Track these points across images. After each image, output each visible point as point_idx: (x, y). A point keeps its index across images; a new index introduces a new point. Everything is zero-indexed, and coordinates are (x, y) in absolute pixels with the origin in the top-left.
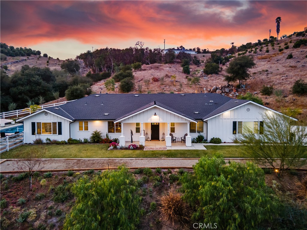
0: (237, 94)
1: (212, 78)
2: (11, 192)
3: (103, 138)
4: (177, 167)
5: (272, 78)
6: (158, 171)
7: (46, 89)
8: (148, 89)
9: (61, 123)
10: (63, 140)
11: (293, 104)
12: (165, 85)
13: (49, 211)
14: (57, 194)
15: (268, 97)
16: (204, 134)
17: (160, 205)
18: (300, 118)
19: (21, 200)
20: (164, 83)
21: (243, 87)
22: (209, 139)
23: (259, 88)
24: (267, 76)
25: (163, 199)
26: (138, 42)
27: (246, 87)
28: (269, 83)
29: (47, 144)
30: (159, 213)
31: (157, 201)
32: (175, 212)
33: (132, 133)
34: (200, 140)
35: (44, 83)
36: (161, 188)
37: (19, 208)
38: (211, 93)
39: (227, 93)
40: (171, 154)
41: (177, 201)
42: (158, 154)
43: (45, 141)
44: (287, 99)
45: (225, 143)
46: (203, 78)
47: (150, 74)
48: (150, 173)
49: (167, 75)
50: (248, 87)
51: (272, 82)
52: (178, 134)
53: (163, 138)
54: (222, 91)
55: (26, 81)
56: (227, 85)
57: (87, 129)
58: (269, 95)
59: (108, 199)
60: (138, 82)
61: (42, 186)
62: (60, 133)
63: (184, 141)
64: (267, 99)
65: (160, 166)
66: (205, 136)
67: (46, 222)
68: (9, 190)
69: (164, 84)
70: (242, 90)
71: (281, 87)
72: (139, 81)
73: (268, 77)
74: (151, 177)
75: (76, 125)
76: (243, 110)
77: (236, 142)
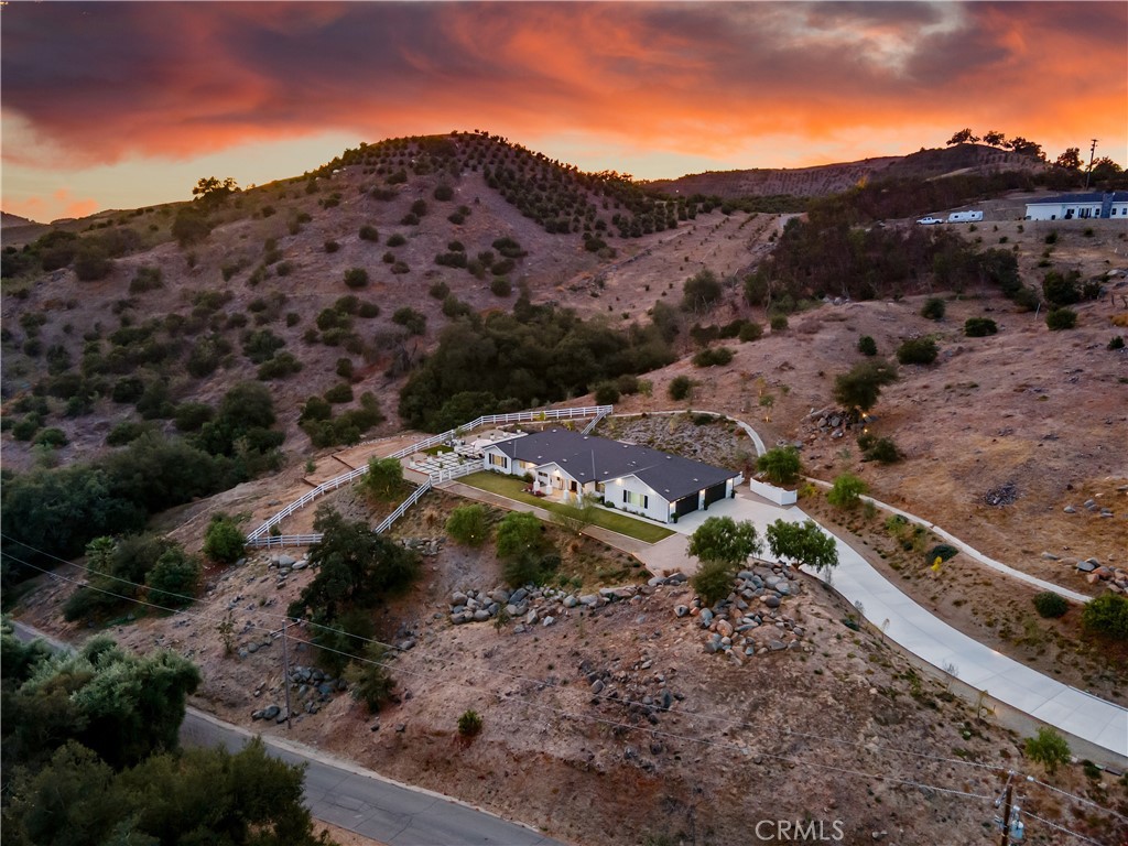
0: (841, 435)
9: (506, 458)
39: (833, 427)
43: (496, 471)
50: (875, 423)
54: (828, 423)
62: (506, 467)
75: (518, 463)
76: (632, 481)
77: (625, 510)
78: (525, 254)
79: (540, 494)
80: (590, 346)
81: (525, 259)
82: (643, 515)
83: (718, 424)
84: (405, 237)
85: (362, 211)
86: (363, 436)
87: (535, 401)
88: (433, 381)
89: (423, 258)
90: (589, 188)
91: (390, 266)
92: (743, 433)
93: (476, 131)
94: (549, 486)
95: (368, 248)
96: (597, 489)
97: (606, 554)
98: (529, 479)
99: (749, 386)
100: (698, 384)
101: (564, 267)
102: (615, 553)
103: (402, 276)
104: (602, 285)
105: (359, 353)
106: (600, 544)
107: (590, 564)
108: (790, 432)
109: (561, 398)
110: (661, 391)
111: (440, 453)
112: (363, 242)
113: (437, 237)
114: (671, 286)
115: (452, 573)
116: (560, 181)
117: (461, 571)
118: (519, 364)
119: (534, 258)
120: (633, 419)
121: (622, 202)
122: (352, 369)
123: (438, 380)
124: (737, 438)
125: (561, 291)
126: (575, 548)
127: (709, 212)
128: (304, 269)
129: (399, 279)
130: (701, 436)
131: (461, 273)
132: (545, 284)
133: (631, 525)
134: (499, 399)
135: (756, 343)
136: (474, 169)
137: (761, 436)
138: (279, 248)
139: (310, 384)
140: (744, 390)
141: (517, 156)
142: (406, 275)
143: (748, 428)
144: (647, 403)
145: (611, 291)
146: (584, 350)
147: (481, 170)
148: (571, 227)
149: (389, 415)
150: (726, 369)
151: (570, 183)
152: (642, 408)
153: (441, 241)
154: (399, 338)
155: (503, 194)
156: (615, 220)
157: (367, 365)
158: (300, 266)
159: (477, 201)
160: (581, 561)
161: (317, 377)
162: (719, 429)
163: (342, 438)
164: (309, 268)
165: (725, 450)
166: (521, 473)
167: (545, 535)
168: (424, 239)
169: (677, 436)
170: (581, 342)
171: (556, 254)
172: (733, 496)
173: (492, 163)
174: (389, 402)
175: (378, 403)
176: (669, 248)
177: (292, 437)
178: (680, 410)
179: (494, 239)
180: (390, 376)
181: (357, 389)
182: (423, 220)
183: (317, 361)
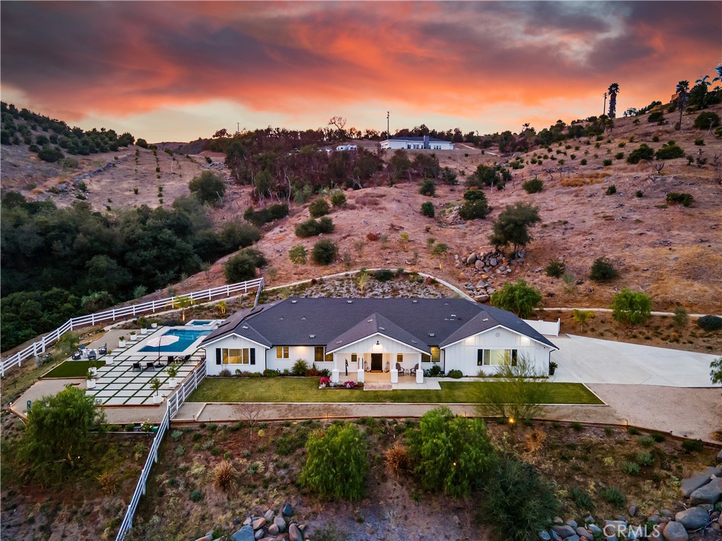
0: (509, 270)
1: (473, 228)
2: (230, 443)
3: (309, 368)
4: (403, 415)
5: (569, 240)
6: (383, 421)
7: (185, 252)
8: (360, 257)
9: (254, 349)
10: (257, 371)
11: (587, 298)
12: (389, 250)
13: (275, 464)
14: (278, 446)
15: (555, 280)
16: (440, 364)
17: (386, 459)
18: (592, 323)
19: (246, 452)
20: (387, 245)
21: (520, 257)
22: (447, 372)
23: (546, 260)
24: (564, 234)
25: (388, 452)
26: (334, 118)
27: (525, 256)
28: (563, 252)
29: (238, 376)
30: (385, 467)
31: (382, 454)
32: (400, 466)
33: (347, 363)
34: (435, 372)
35: (178, 241)
36: (386, 440)
37: (245, 460)
38: (467, 265)
39: (493, 266)
40: (397, 397)
41: (402, 456)
42: (381, 396)
43: (233, 373)
44: (581, 287)
45: (467, 376)
46: (458, 226)
47: (362, 221)
48: (373, 423)
49: (392, 226)
50: (528, 257)
51: (567, 249)
52: (407, 365)
53: (386, 368)
54: (485, 263)
55: (151, 239)
56: (494, 251)
57: (286, 356)
58: (558, 277)
59: (340, 454)
60: (343, 241)
61: (260, 437)
62: (253, 362)
63: (413, 374)
64: (552, 285)
65: (384, 415)
66: (442, 366)
67: (275, 474)
68: (229, 441)
69: (388, 248)
70: (518, 263)
71: (579, 260)
72: (345, 238)
73: (565, 237)
74: (375, 428)
75: (273, 352)
76: (492, 335)
77: (483, 375)
83: (401, 277)
92: (433, 282)
96: (425, 359)
98: (301, 369)
102: (599, 432)
104: (83, 189)
124: (433, 287)
130: (395, 291)
143: (432, 277)
162: (407, 282)
169: (369, 294)
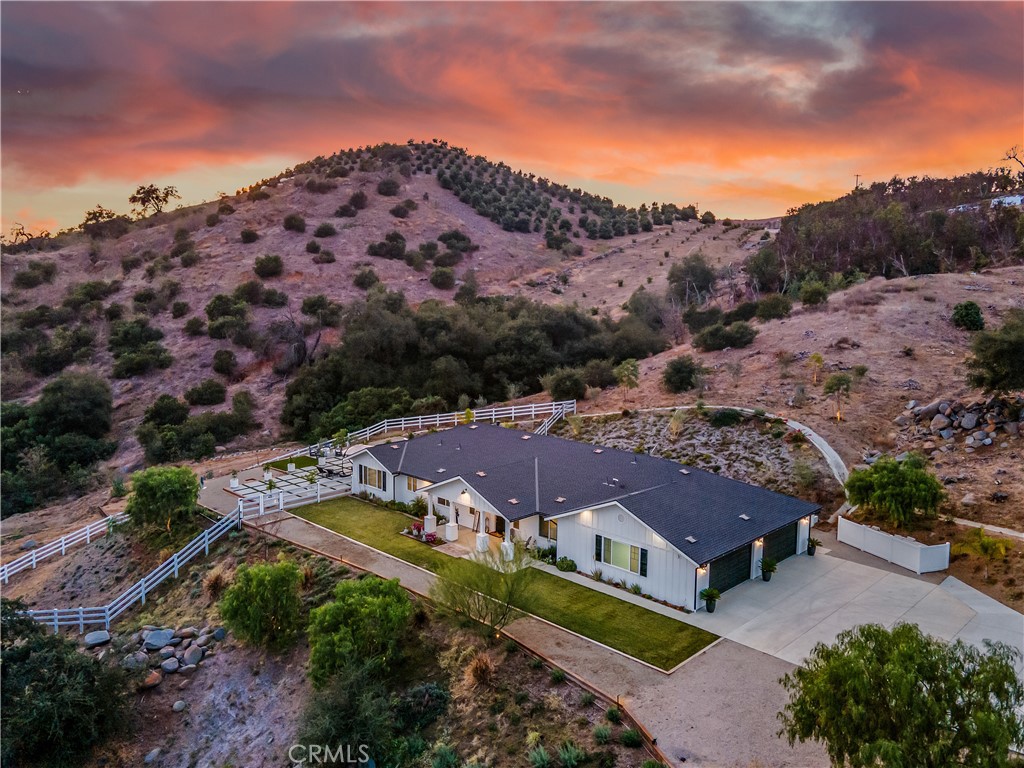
0: (988, 441)
8: (738, 386)
9: (385, 473)
16: (556, 544)
22: (558, 558)
45: (580, 572)
54: (952, 421)
62: (385, 488)
72: (751, 355)
75: (404, 481)
76: (613, 516)
77: (598, 577)
78: (476, 248)
79: (433, 540)
80: (545, 328)
81: (474, 254)
82: (637, 591)
83: (752, 425)
84: (338, 229)
85: (293, 203)
86: (220, 448)
87: (464, 399)
88: (329, 376)
89: (354, 249)
90: (554, 195)
91: (313, 256)
92: (798, 439)
93: (435, 141)
94: (452, 524)
95: (292, 238)
96: (543, 532)
97: (554, 698)
98: (420, 509)
99: (794, 370)
100: (707, 371)
101: (522, 262)
102: (577, 696)
103: (325, 266)
104: (565, 281)
105: (249, 347)
106: (540, 666)
107: (515, 721)
108: (880, 439)
109: (502, 397)
110: (648, 383)
111: (291, 467)
112: (287, 233)
113: (374, 229)
114: (650, 280)
115: (212, 717)
116: (522, 186)
117: (232, 713)
118: (445, 351)
119: (486, 253)
120: (607, 420)
121: (590, 208)
122: (236, 364)
123: (338, 376)
124: (791, 447)
125: (515, 286)
126: (481, 675)
127: (687, 220)
128: (214, 260)
129: (321, 270)
130: (725, 444)
131: (398, 265)
132: (498, 280)
133: (611, 616)
134: (414, 397)
135: (785, 320)
136: (428, 171)
137: (832, 443)
138: (192, 239)
139: (176, 383)
140: (784, 376)
141: (477, 164)
142: (332, 265)
143: (806, 431)
144: (628, 397)
145: (577, 287)
146: (537, 333)
147: (434, 173)
148: (532, 226)
149: (268, 422)
150: (746, 352)
151: (533, 189)
152: (621, 404)
153: (379, 233)
154: (307, 330)
155: (457, 194)
156: (583, 223)
157: (256, 361)
158: (209, 256)
159: (426, 197)
160: (494, 711)
161: (187, 375)
162: (755, 433)
163: (189, 450)
164: (219, 259)
165: (772, 468)
166: (408, 498)
167: (422, 634)
168: (360, 230)
169: (683, 443)
170: (534, 322)
171: (512, 250)
172: (811, 551)
173: (448, 168)
174: (271, 405)
175: (255, 407)
176: (644, 247)
177: (126, 449)
178: (684, 404)
179: (441, 233)
180: (282, 373)
181: (233, 389)
182: (360, 213)
183: (194, 356)
